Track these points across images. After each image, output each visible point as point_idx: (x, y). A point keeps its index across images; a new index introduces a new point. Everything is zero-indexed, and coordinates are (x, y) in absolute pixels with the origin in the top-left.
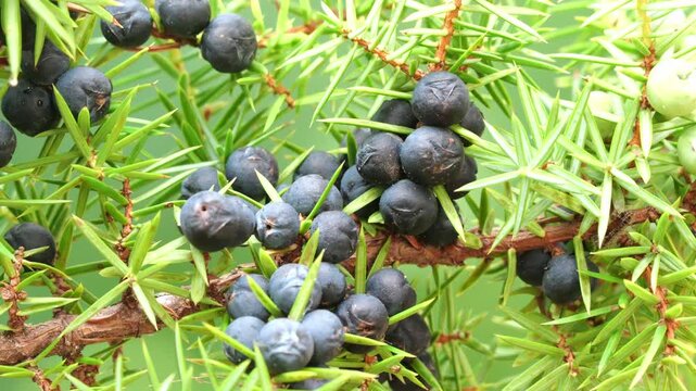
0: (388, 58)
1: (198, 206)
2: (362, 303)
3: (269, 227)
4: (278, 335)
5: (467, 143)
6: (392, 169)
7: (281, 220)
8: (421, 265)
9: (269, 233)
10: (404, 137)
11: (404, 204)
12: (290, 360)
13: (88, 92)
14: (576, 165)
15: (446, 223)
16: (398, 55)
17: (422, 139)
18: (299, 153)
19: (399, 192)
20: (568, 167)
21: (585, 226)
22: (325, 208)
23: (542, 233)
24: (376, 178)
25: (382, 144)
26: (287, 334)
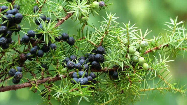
0: (93, 44)
1: (69, 63)
2: (89, 77)
3: (78, 66)
4: (81, 80)
5: (104, 56)
6: (94, 59)
7: (79, 65)
8: (95, 72)
9: (77, 67)
10: (95, 55)
11: (95, 64)
12: (82, 84)
13: (54, 47)
14: (118, 59)
15: (100, 67)
16: (95, 44)
17: (98, 55)
18: (79, 56)
19: (94, 62)
20: (117, 60)
21: (119, 68)
22: (84, 64)
23: (113, 68)
24: (91, 60)
25: (92, 56)
26: (82, 80)
